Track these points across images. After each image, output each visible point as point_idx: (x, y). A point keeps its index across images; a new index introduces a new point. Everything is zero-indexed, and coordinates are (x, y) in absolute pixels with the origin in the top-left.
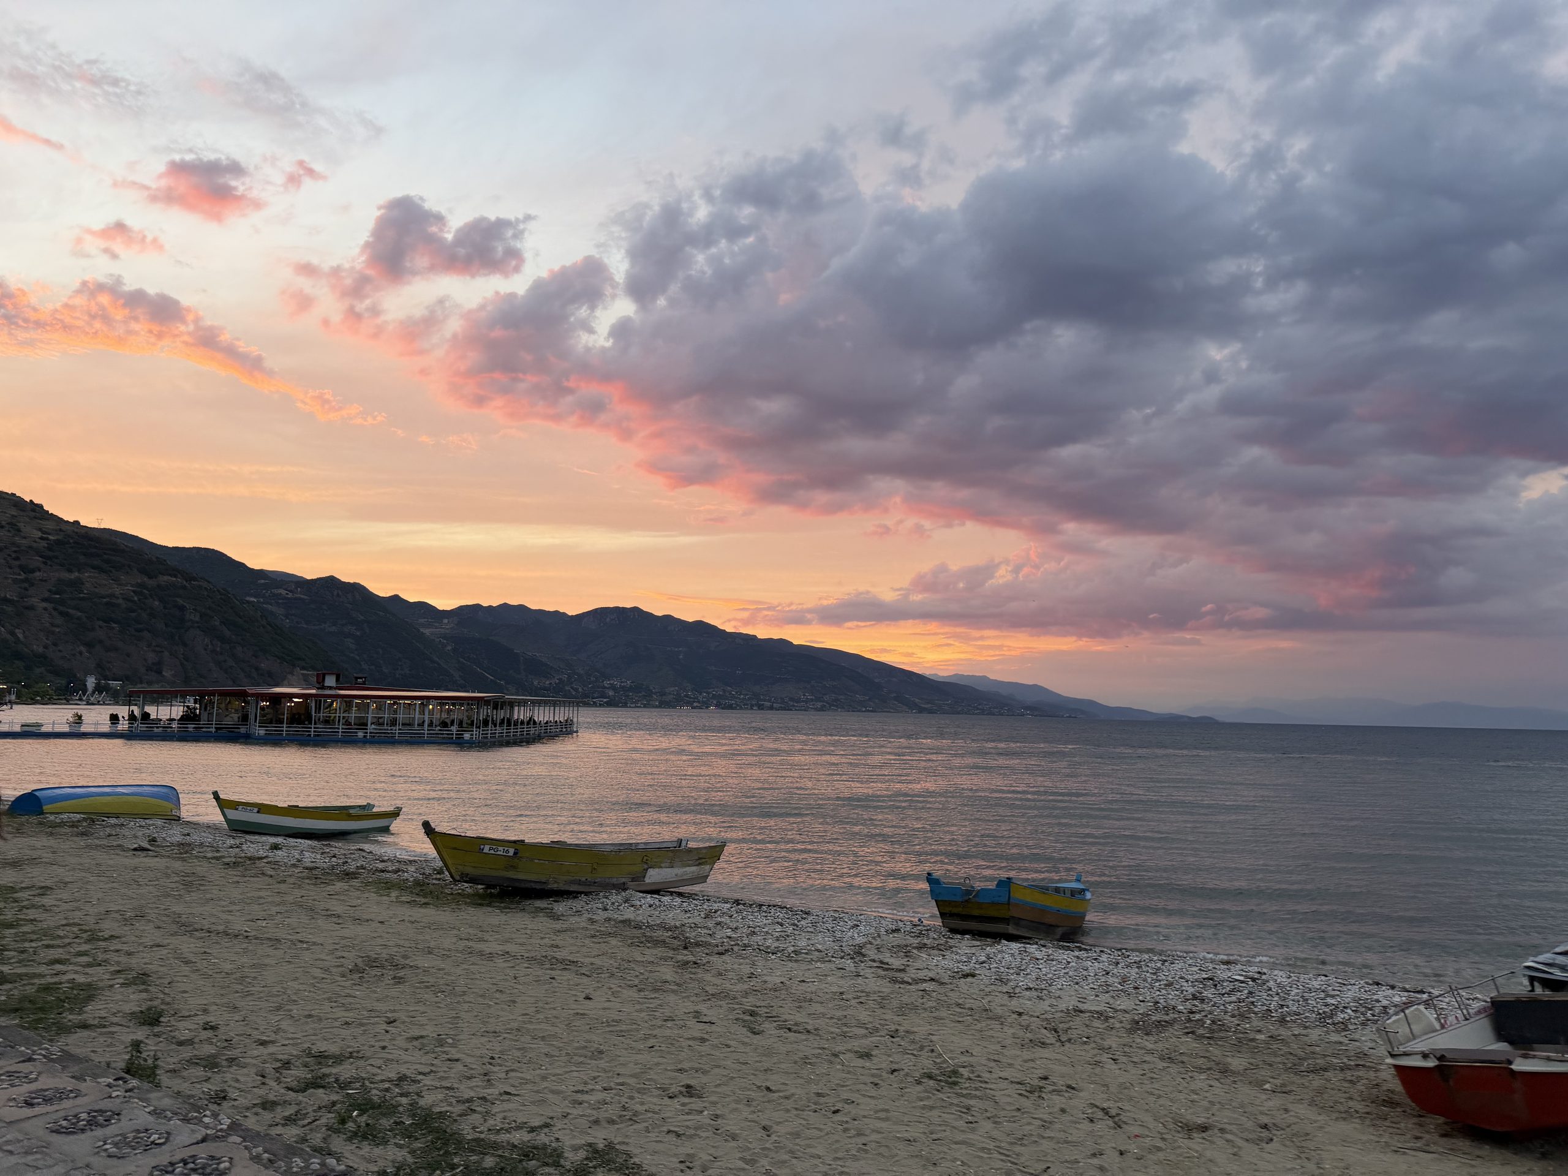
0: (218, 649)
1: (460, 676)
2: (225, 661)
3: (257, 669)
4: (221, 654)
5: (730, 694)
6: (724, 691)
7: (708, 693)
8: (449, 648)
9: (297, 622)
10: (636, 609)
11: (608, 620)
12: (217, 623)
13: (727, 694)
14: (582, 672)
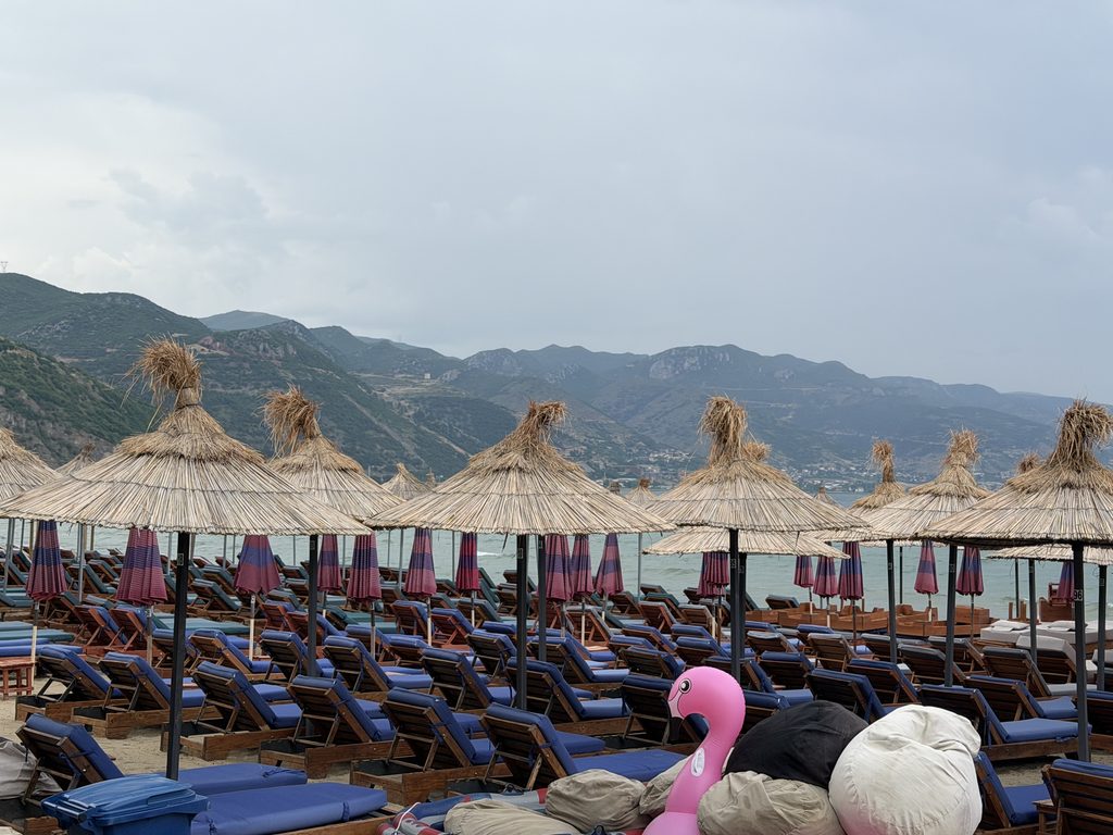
0: (24, 426)
1: (416, 450)
2: (31, 439)
3: (69, 447)
4: (27, 431)
5: (848, 469)
6: (839, 466)
7: (811, 469)
8: (411, 413)
9: (212, 386)
10: (731, 349)
11: (686, 365)
12: (25, 397)
13: (843, 470)
14: (621, 442)
